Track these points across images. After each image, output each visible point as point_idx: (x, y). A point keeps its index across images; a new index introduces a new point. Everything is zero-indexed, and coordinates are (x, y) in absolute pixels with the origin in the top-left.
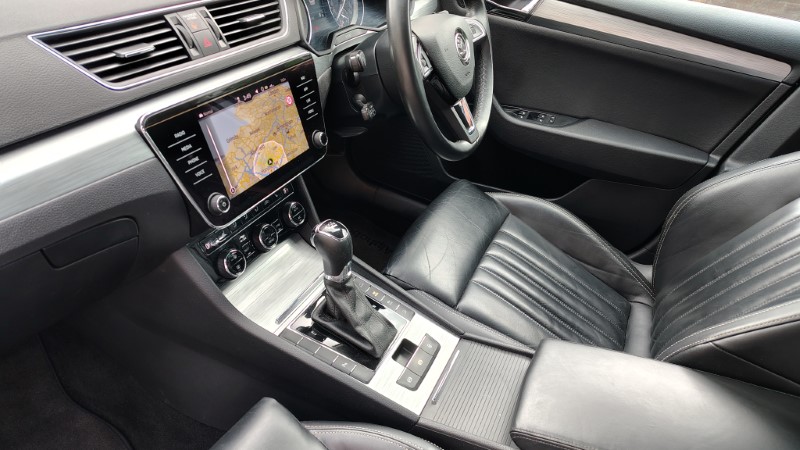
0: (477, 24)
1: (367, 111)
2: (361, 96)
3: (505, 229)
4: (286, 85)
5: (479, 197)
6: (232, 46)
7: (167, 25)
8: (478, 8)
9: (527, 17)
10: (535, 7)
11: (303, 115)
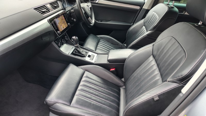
0: (89, 4)
1: (75, 20)
2: (72, 18)
3: (100, 41)
4: (63, 16)
5: (95, 36)
6: (54, 10)
7: (46, 7)
8: (89, 2)
9: (97, 3)
10: (98, 1)
11: (66, 21)
